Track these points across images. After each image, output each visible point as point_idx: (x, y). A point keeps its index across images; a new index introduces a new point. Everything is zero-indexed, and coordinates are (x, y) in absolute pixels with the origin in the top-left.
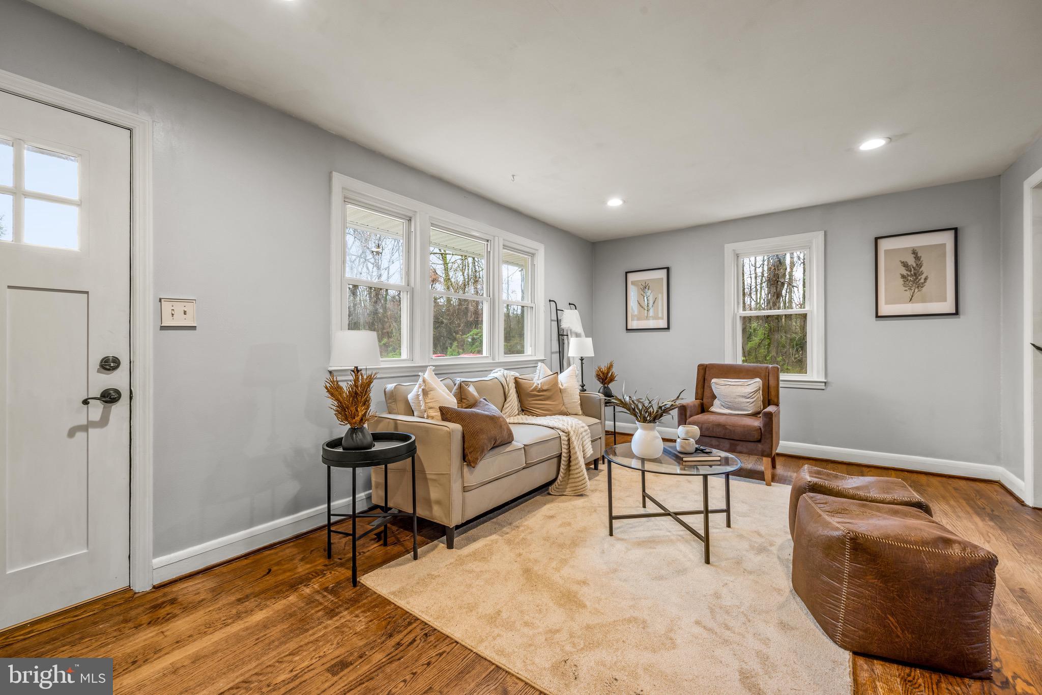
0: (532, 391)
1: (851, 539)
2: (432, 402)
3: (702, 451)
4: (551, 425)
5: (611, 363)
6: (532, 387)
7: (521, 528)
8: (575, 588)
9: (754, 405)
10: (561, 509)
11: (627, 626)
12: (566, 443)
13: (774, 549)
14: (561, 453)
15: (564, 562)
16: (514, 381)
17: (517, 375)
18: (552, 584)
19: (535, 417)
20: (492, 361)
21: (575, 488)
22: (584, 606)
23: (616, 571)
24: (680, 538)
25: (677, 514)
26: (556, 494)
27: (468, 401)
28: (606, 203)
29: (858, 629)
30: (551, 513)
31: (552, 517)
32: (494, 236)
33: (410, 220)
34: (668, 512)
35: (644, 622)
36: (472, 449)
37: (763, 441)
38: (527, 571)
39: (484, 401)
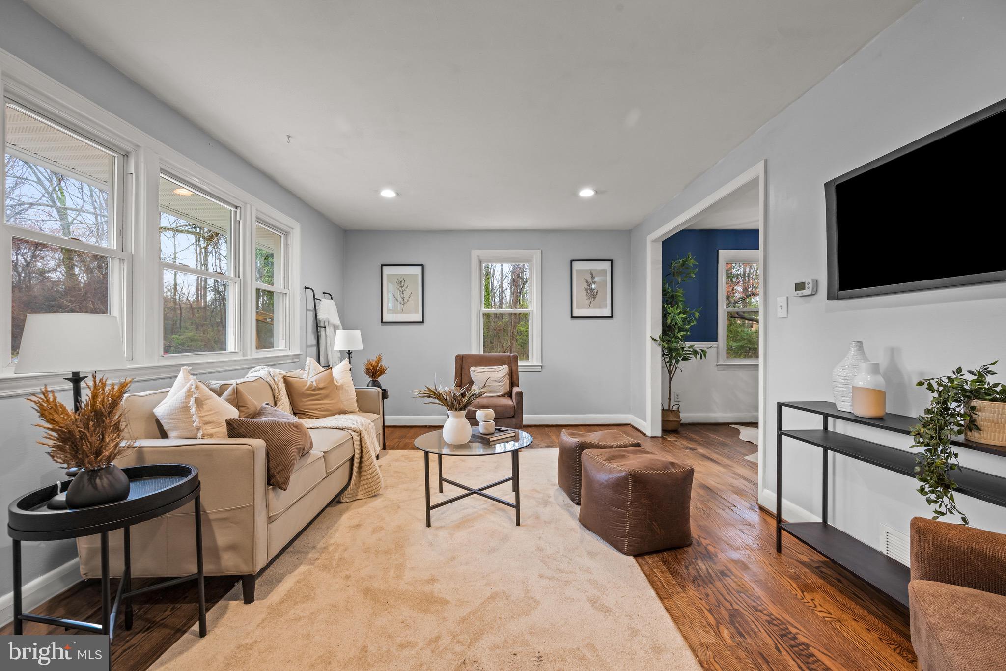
0: (307, 390)
1: (633, 475)
2: (210, 415)
3: (500, 430)
4: (340, 426)
5: (379, 356)
6: (306, 385)
7: (331, 549)
8: (428, 588)
9: (504, 388)
10: (362, 515)
11: (494, 603)
12: (358, 443)
13: (552, 499)
14: (354, 455)
15: (400, 567)
16: (282, 380)
17: (284, 373)
18: (403, 594)
19: (315, 419)
20: (242, 358)
21: (369, 490)
22: (447, 602)
23: (454, 558)
24: (486, 511)
25: (481, 490)
26: (348, 501)
27: (248, 408)
28: (380, 193)
29: (637, 538)
30: (355, 521)
31: (358, 526)
32: (246, 203)
33: (126, 156)
34: (473, 491)
35: (504, 593)
36: (281, 467)
37: (516, 416)
38: (368, 592)
39: (267, 406)
